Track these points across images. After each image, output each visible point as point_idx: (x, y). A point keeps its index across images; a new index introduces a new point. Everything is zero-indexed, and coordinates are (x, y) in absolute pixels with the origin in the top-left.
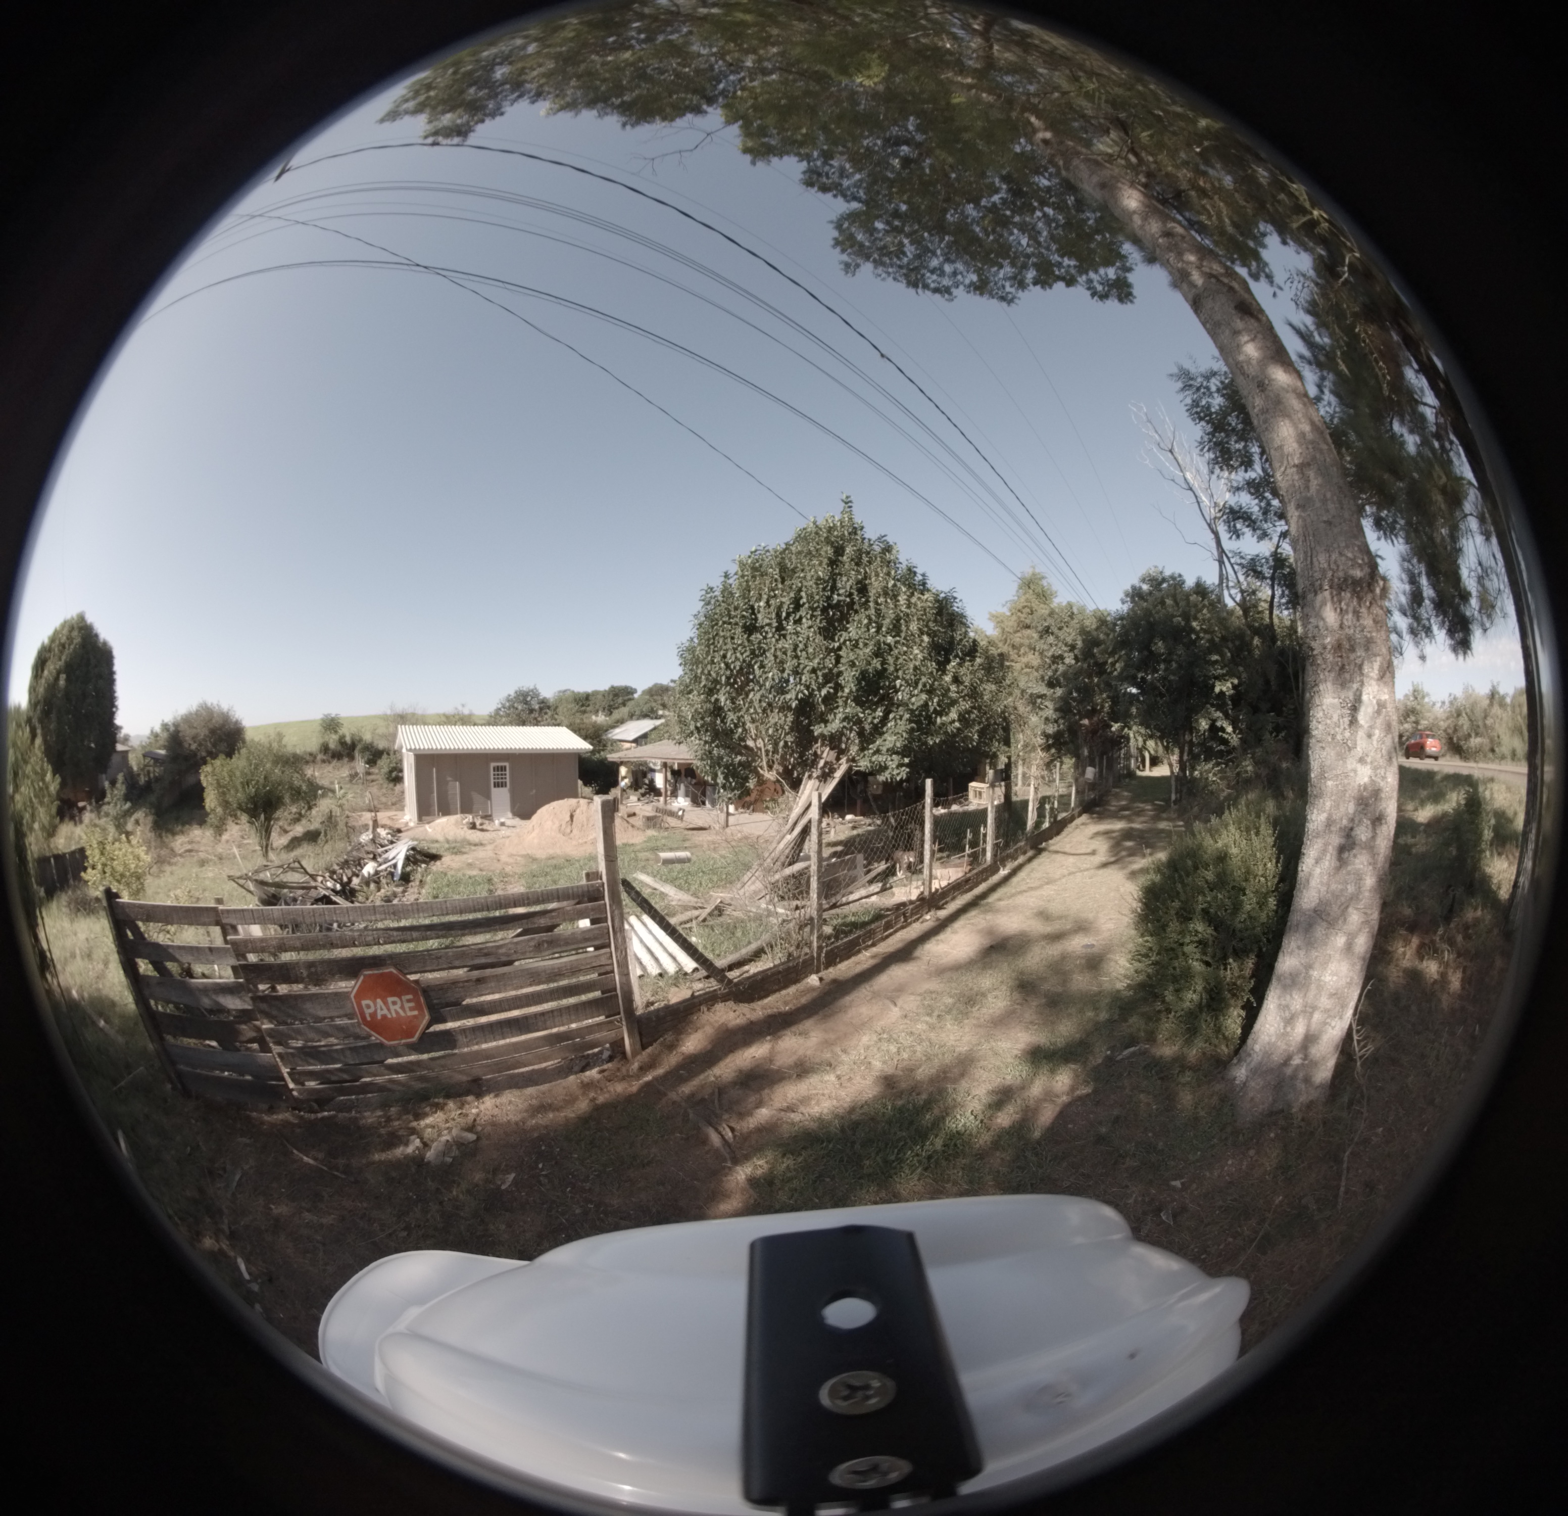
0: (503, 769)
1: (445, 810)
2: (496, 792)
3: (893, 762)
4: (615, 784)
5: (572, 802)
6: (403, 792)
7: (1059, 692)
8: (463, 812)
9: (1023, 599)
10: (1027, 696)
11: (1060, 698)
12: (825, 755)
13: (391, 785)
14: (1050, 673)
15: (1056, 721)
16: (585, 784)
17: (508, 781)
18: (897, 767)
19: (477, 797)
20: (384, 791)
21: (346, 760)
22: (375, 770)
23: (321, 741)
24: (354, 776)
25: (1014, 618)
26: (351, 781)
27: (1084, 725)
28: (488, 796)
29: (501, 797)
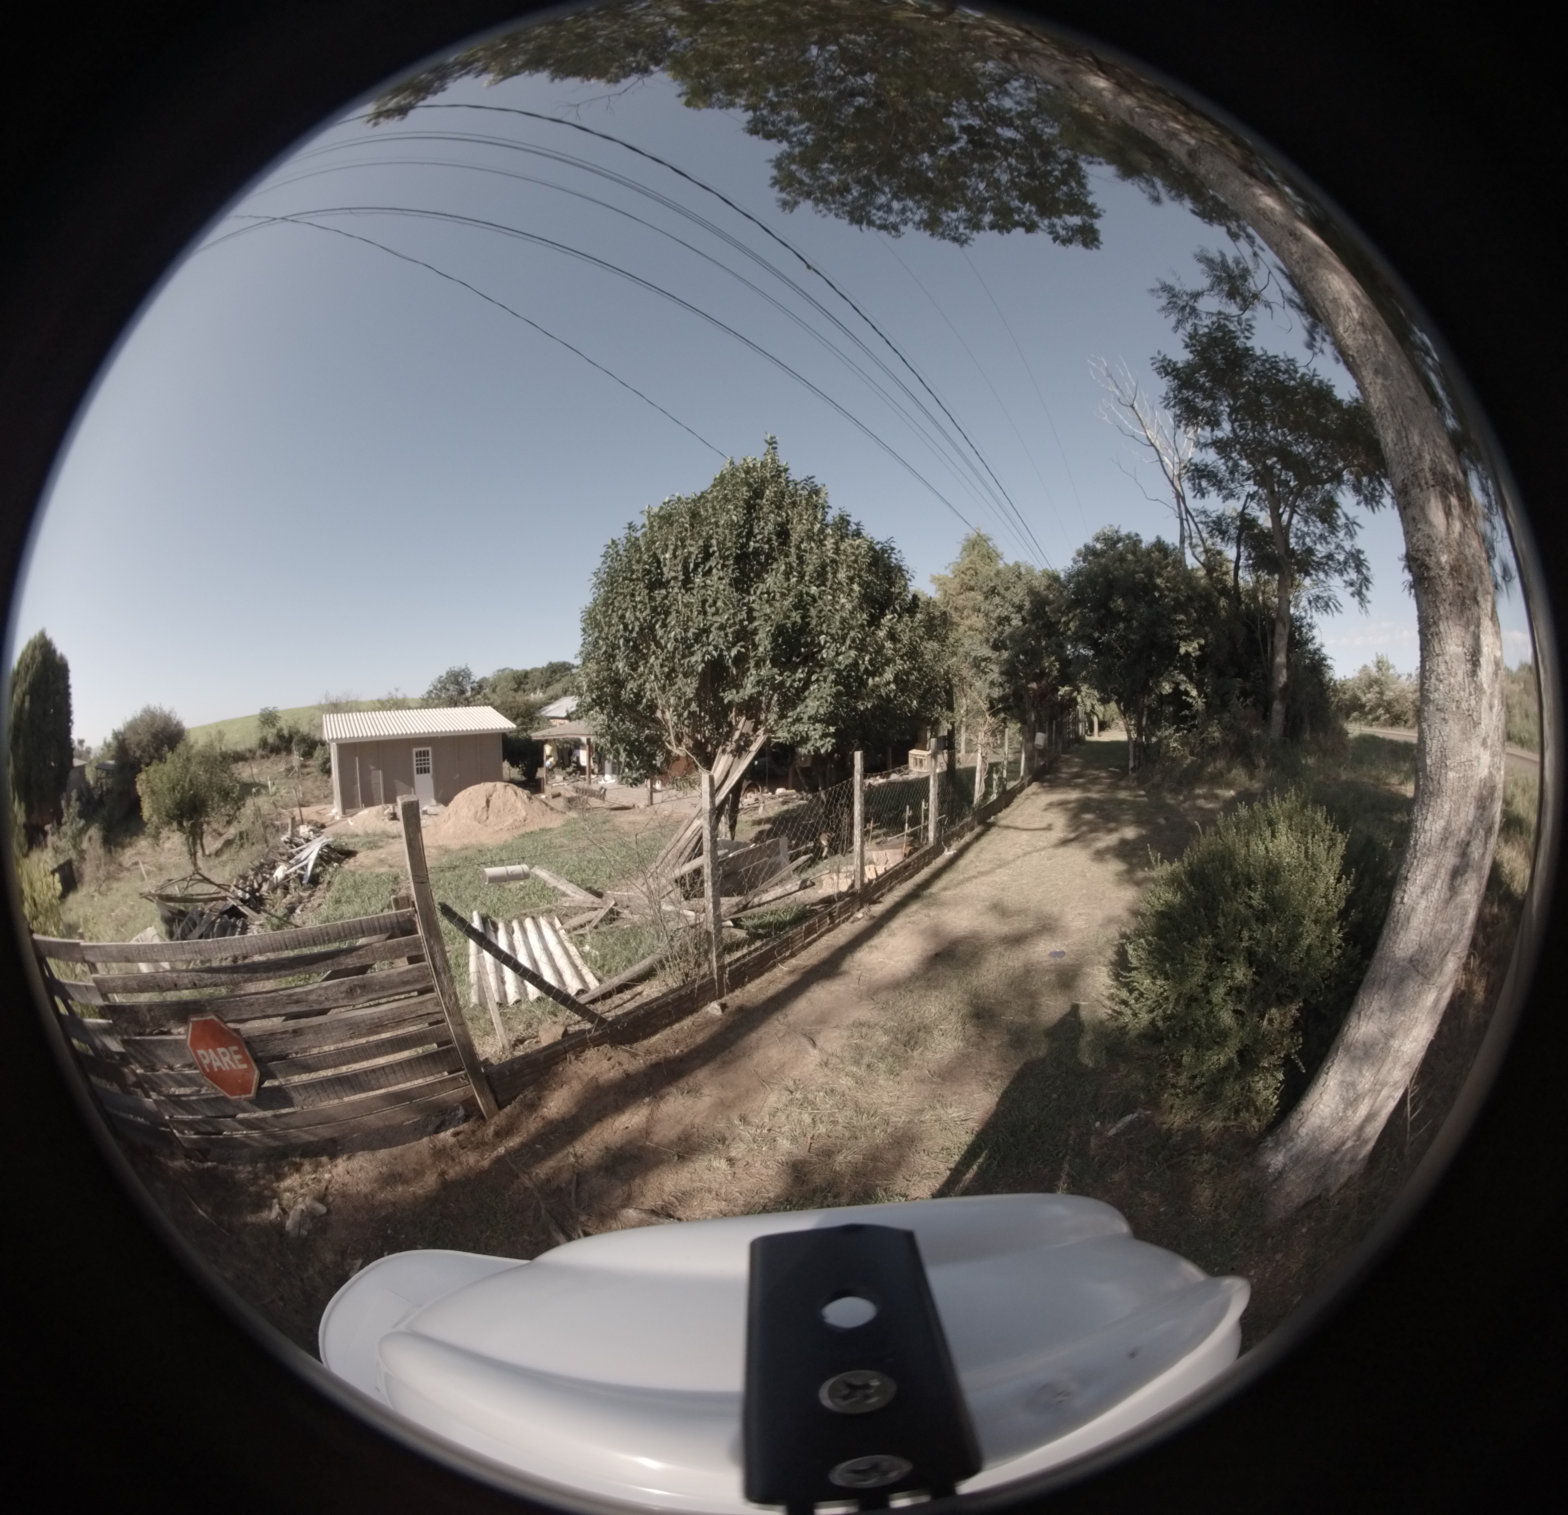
0: (425, 753)
1: (368, 801)
2: (420, 778)
3: (816, 732)
4: (541, 764)
5: (489, 785)
6: (331, 784)
7: (1005, 654)
8: (386, 802)
9: (967, 560)
10: (970, 660)
11: (1006, 661)
12: (740, 726)
13: (321, 778)
14: (995, 635)
15: (1001, 685)
16: (512, 765)
17: (431, 766)
18: (821, 738)
19: (400, 785)
20: (318, 783)
21: (284, 753)
22: (310, 762)
23: (260, 736)
24: (289, 770)
25: (957, 580)
26: (287, 776)
27: (1033, 689)
28: (412, 782)
29: (424, 783)
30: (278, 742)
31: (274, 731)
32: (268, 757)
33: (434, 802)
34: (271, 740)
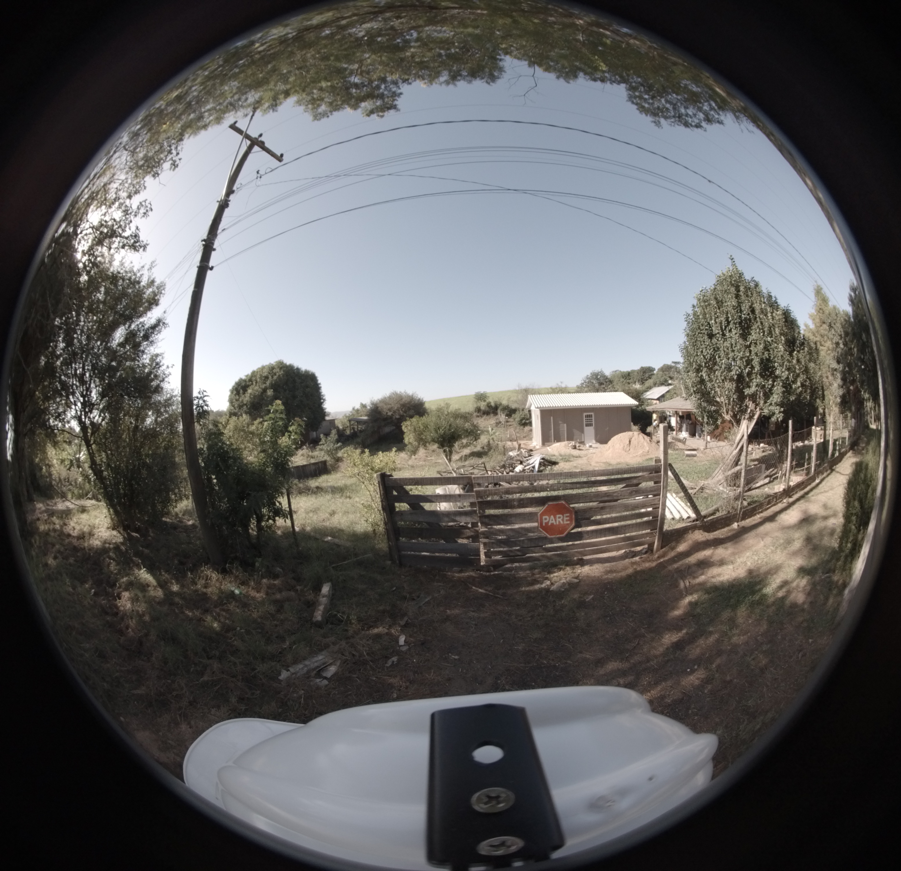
0: (590, 416)
1: (558, 439)
2: (586, 429)
4: (651, 423)
5: (630, 433)
6: (531, 430)
8: (568, 440)
10: (831, 370)
11: (842, 371)
13: (522, 427)
15: (842, 387)
16: (634, 424)
17: (593, 423)
19: (576, 432)
21: (492, 415)
22: (511, 420)
23: (475, 406)
27: (852, 390)
28: (582, 431)
29: (589, 431)
30: (487, 409)
31: (485, 403)
32: (482, 417)
33: (594, 441)
34: (483, 408)
